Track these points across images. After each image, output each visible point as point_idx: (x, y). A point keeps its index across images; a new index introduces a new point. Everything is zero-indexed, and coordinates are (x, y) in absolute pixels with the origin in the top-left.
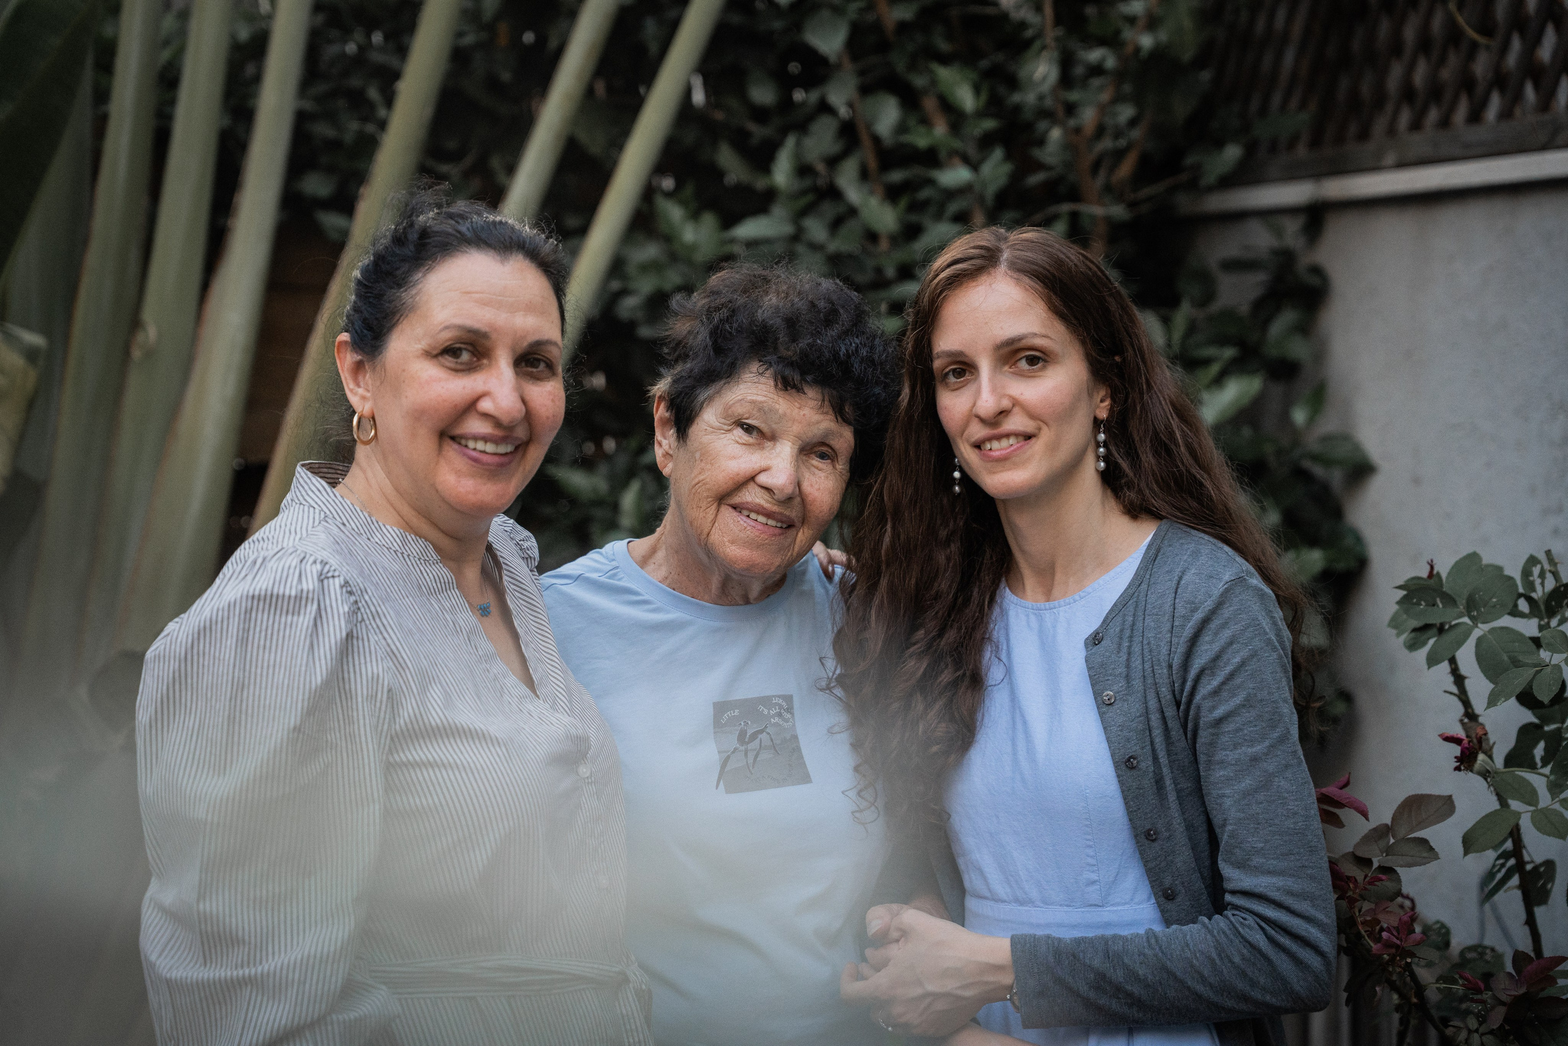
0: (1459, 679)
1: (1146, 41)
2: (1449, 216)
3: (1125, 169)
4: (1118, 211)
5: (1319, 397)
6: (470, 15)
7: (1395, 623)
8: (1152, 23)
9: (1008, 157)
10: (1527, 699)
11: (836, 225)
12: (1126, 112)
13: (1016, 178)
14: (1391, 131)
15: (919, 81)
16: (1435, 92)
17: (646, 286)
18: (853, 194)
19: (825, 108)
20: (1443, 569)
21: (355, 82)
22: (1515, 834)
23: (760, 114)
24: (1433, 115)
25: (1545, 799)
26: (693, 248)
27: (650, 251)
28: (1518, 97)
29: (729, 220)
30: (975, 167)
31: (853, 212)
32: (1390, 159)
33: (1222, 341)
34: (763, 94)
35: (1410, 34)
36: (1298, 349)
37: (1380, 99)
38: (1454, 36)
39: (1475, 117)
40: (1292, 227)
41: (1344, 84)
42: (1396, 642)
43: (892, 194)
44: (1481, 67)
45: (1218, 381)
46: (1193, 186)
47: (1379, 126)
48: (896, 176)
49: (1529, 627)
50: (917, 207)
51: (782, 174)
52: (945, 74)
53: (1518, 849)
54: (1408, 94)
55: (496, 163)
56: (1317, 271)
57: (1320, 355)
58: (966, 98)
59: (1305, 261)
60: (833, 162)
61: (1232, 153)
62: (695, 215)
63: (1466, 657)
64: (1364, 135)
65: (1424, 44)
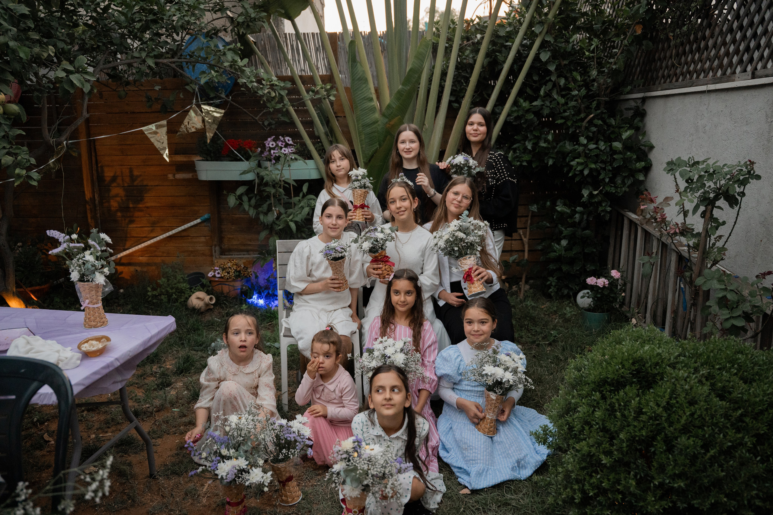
0: (675, 179)
1: (614, 67)
2: (671, 99)
3: (608, 91)
4: (607, 99)
5: (644, 134)
6: (483, 67)
7: (664, 170)
8: (615, 63)
9: (586, 89)
10: (687, 181)
11: (551, 102)
12: (609, 80)
13: (587, 93)
14: (660, 83)
15: (568, 75)
16: (669, 76)
17: (515, 114)
18: (555, 97)
19: (550, 80)
20: (674, 160)
21: (459, 79)
22: (683, 204)
23: (535, 82)
24: (668, 80)
25: (690, 197)
26: (525, 107)
27: (515, 108)
28: (686, 76)
29: (531, 102)
30: (579, 91)
31: (555, 99)
32: (660, 89)
33: (626, 123)
34: (536, 78)
35: (664, 65)
36: (640, 124)
37: (657, 77)
38: (673, 65)
39: (677, 80)
40: (639, 102)
41: (650, 74)
42: (665, 173)
43: (563, 96)
44: (678, 71)
45: (626, 131)
46: (621, 94)
47: (657, 82)
48: (563, 93)
49: (689, 169)
50: (568, 99)
51: (542, 93)
52: (574, 73)
53: (683, 207)
54: (663, 76)
55: (484, 93)
56: (644, 110)
57: (644, 126)
58: (579, 78)
59: (641, 109)
60: (550, 90)
61: (629, 88)
62: (525, 101)
63: (677, 175)
64: (654, 84)
65: (667, 67)
